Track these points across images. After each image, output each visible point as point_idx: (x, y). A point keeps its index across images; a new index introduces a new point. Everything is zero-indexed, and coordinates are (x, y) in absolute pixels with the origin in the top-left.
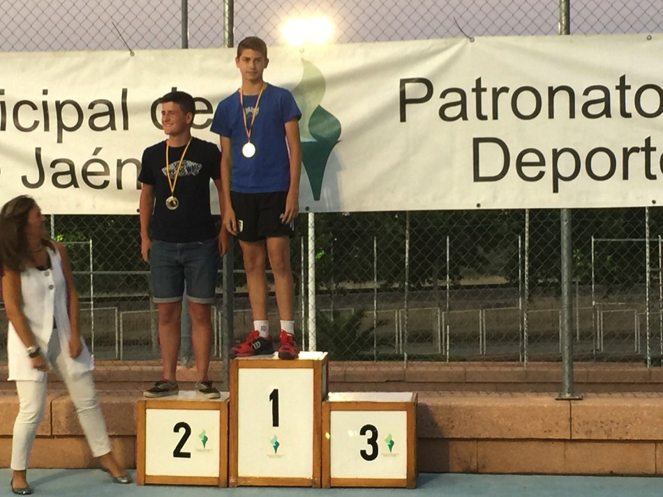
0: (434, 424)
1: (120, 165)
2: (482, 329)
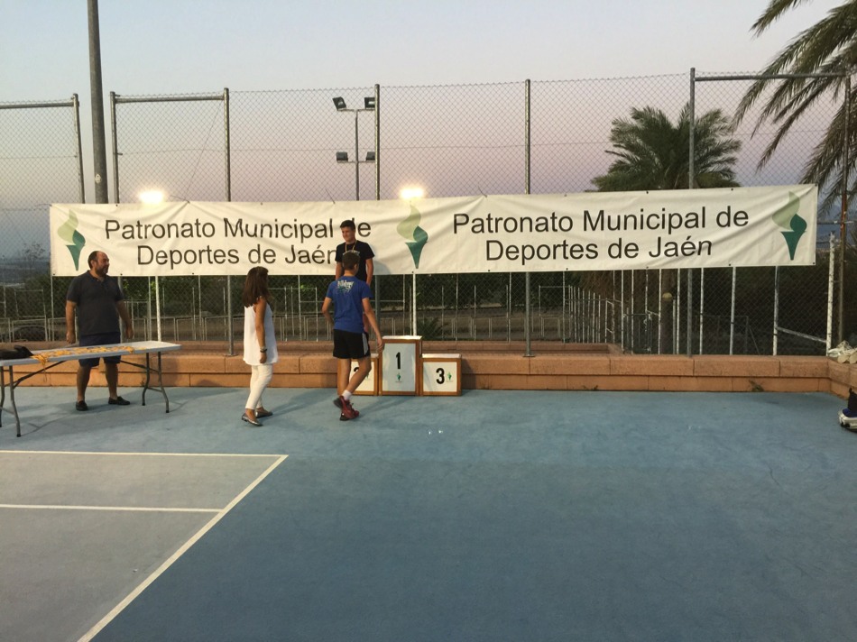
0: (469, 368)
1: (329, 253)
2: (490, 326)
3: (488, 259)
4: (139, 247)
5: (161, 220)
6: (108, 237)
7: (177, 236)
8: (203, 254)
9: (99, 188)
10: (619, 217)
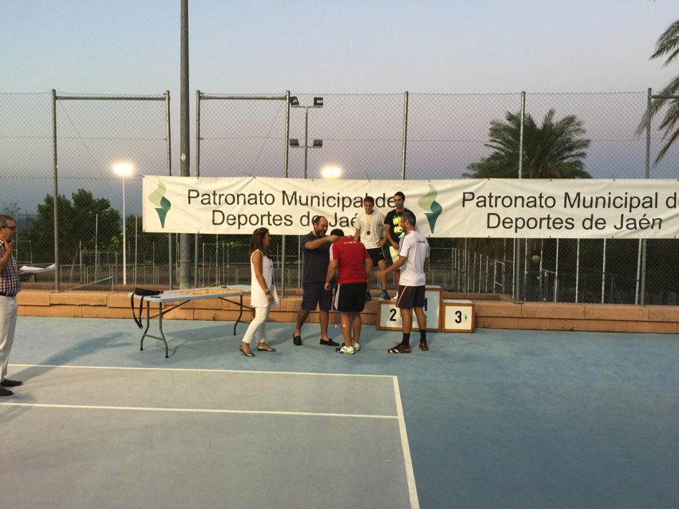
0: (478, 311)
3: (489, 227)
4: (214, 211)
5: (233, 191)
6: (189, 203)
7: (245, 203)
8: (264, 218)
9: (184, 164)
10: (592, 198)
